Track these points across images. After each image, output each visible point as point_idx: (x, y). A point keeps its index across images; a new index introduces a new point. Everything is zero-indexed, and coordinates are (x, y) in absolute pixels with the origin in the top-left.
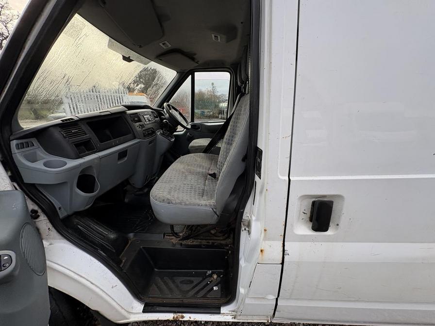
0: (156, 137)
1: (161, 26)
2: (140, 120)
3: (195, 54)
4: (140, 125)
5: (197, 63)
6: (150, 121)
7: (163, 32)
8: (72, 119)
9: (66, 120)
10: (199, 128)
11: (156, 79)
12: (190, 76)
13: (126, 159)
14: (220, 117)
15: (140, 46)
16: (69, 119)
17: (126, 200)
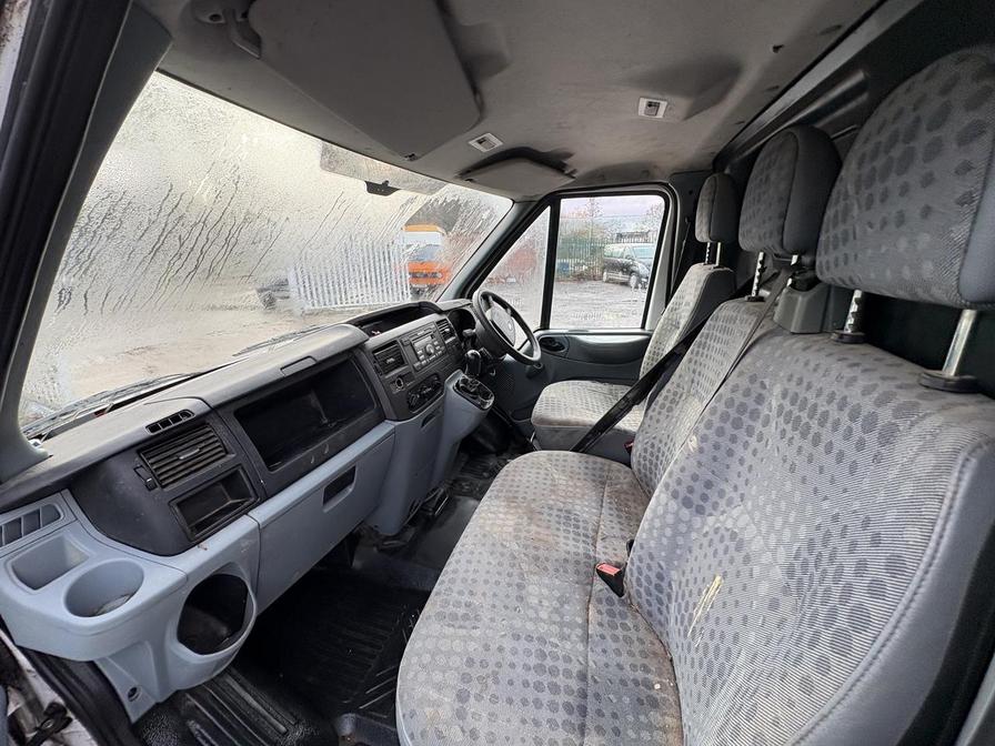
0: (444, 400)
1: (475, 90)
2: (400, 362)
3: (569, 155)
4: (400, 376)
5: (570, 175)
6: (429, 354)
7: (481, 107)
8: (185, 413)
9: (165, 422)
10: (562, 347)
11: (458, 224)
12: (549, 208)
13: (350, 489)
14: (605, 278)
15: (412, 157)
16: (175, 418)
17: (357, 564)
